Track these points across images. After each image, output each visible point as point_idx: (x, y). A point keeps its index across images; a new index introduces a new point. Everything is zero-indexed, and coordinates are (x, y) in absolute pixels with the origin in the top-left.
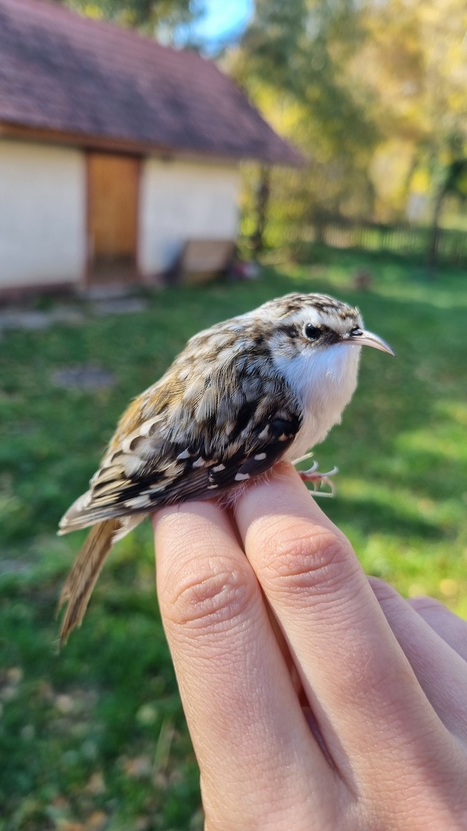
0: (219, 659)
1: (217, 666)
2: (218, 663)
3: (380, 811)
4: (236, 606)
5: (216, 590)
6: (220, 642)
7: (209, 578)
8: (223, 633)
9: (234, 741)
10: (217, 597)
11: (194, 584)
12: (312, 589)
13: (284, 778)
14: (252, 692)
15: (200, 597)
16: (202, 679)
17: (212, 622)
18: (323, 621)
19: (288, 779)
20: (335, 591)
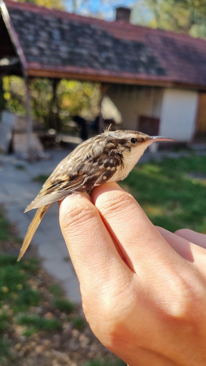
0: (81, 235)
1: (81, 237)
2: (81, 236)
3: (149, 279)
4: (87, 216)
5: (80, 212)
6: (81, 229)
7: (76, 209)
8: (83, 226)
9: (89, 262)
10: (80, 215)
11: (70, 212)
12: (116, 210)
13: (109, 270)
14: (95, 243)
15: (73, 216)
16: (76, 244)
17: (78, 223)
18: (121, 219)
19: (110, 270)
20: (125, 209)
